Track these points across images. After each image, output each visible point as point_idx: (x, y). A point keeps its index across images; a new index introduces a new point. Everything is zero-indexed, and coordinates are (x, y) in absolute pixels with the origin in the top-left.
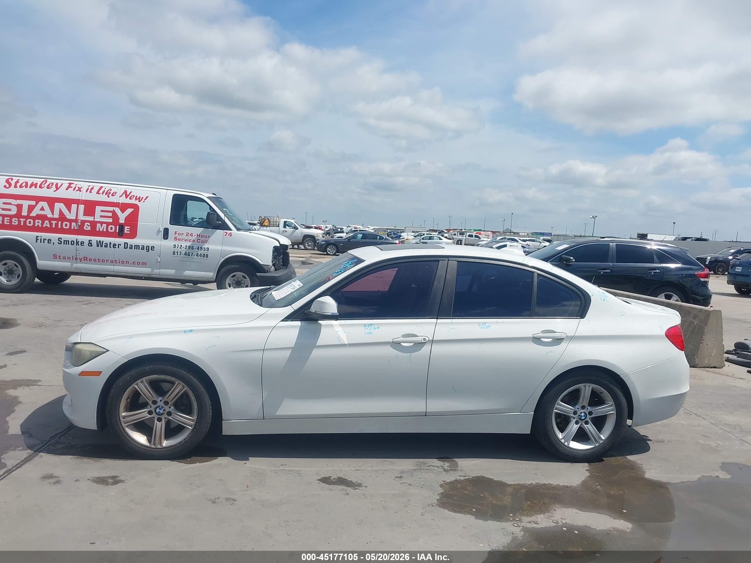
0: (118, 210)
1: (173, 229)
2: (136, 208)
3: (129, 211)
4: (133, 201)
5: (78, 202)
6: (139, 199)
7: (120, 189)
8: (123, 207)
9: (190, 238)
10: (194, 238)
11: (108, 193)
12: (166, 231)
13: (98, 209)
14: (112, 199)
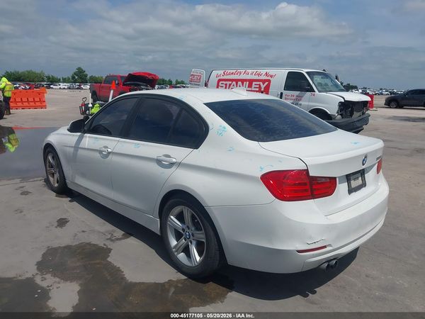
0: (261, 83)
1: (285, 92)
2: (269, 81)
3: (267, 83)
4: (269, 78)
5: (246, 80)
6: (271, 76)
7: (263, 72)
8: (264, 81)
9: (292, 98)
10: (295, 98)
11: (259, 75)
12: (282, 94)
13: (254, 83)
14: (260, 78)
